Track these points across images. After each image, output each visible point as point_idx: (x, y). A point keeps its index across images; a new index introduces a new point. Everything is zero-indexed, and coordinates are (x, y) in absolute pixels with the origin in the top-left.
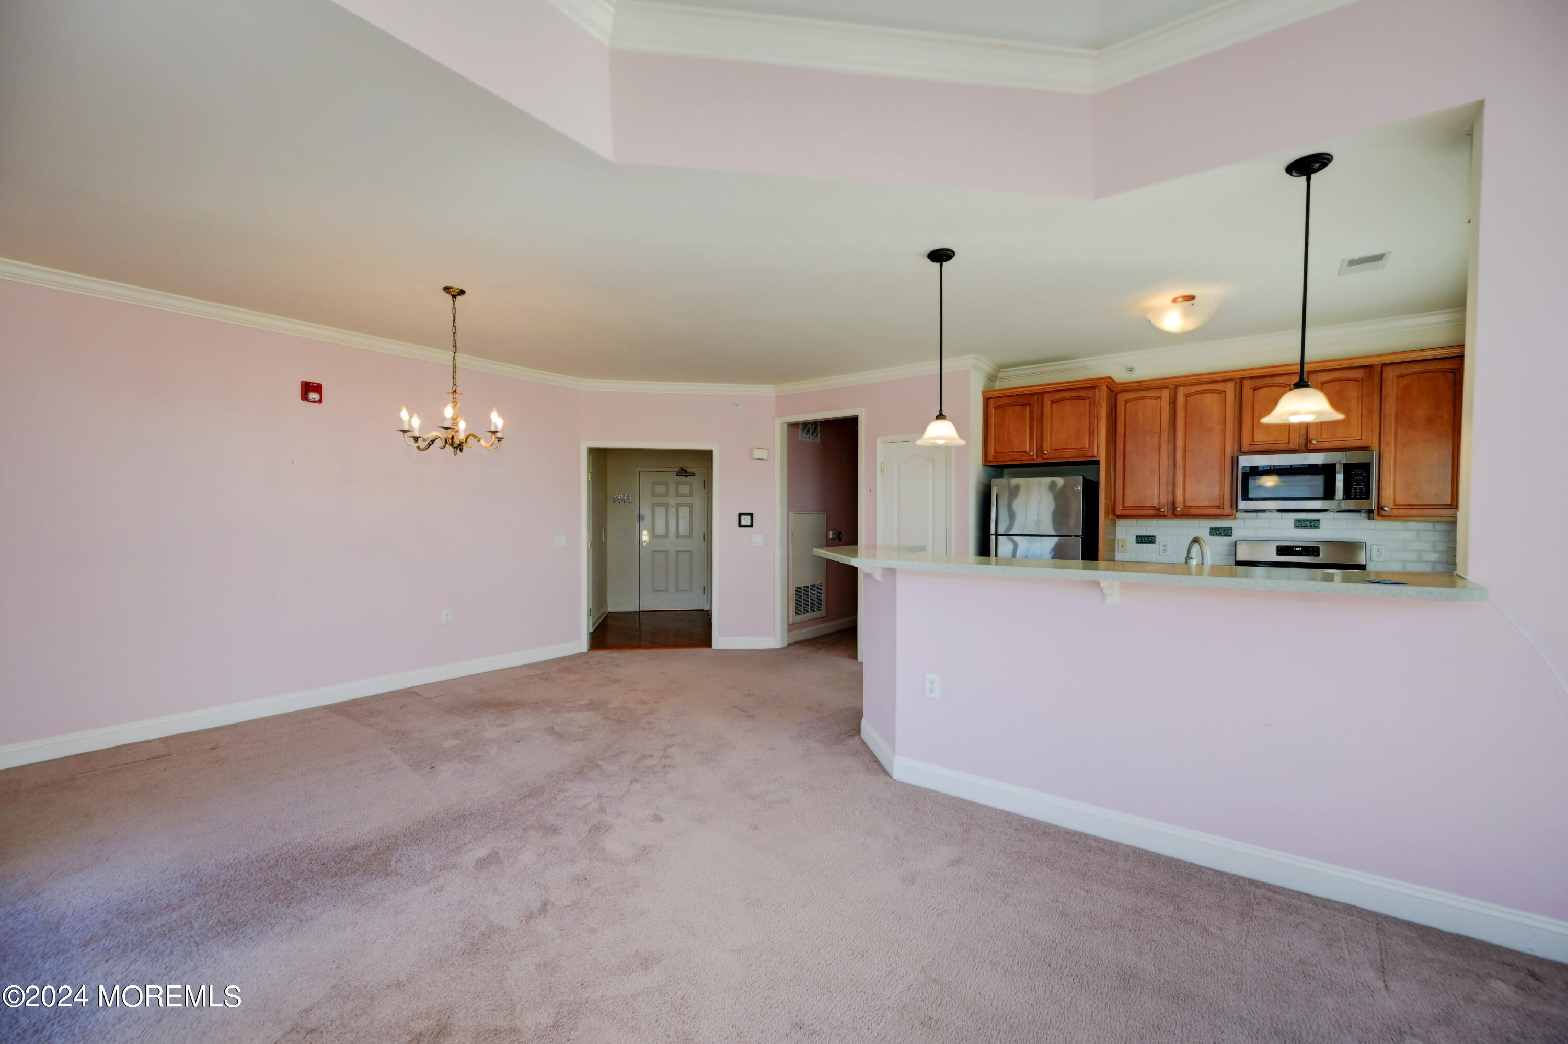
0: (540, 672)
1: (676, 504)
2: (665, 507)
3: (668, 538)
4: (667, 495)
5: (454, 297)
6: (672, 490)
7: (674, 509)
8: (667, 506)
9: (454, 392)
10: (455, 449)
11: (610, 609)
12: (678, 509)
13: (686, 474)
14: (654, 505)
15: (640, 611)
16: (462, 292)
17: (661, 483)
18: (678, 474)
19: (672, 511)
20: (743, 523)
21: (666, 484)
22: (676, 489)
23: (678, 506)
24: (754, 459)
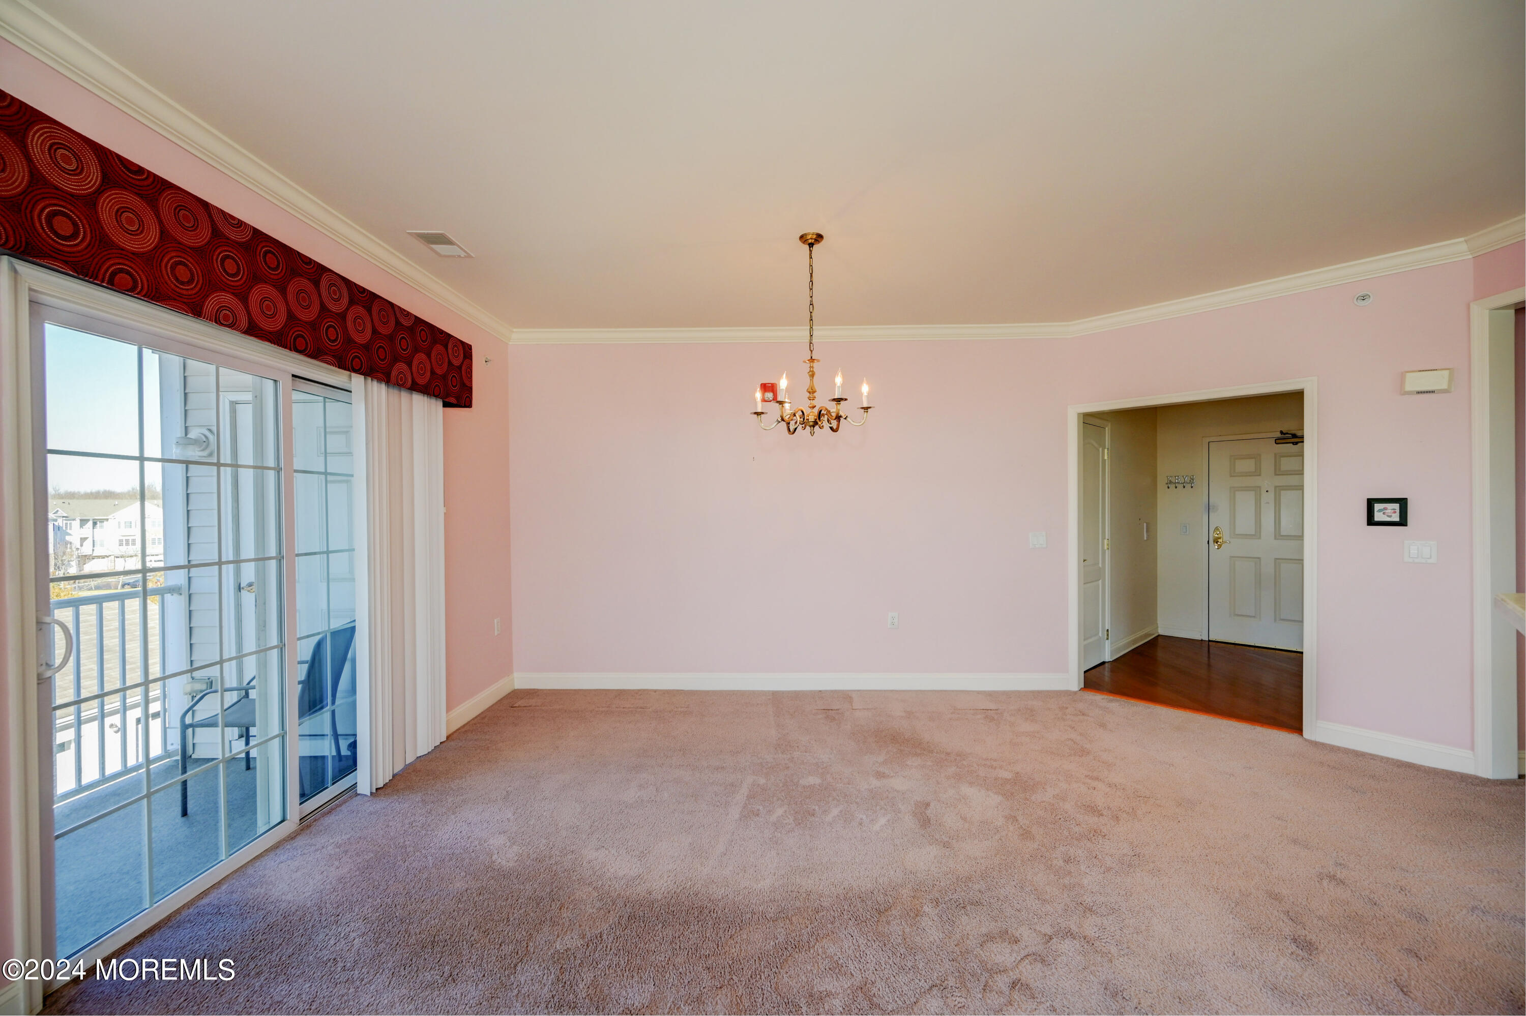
0: (993, 706)
1: (1276, 487)
2: (1254, 492)
3: (1260, 538)
4: (1257, 473)
5: (811, 245)
6: (1267, 463)
7: (1271, 495)
8: (1257, 489)
9: (812, 360)
10: (812, 428)
11: (1161, 632)
12: (1280, 495)
13: (1293, 440)
14: (1234, 490)
15: (1209, 641)
16: (819, 237)
17: (1249, 457)
18: (1277, 441)
19: (1268, 498)
20: (1378, 517)
21: (1257, 457)
22: (1275, 466)
23: (1278, 489)
24: (1410, 393)
